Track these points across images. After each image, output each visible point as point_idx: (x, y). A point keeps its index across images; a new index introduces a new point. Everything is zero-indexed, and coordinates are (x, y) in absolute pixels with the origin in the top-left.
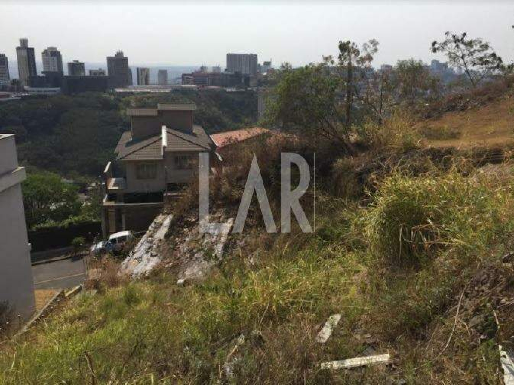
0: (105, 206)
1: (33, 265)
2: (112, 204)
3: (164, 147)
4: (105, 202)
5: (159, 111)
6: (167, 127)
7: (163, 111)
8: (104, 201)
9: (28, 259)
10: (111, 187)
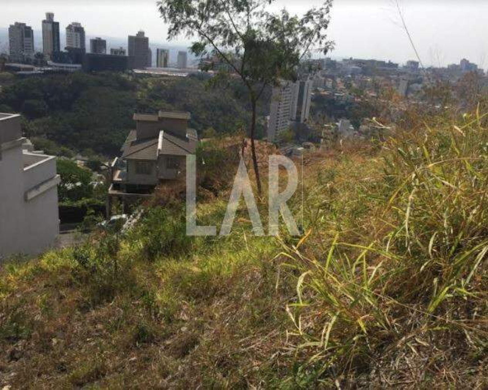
0: (110, 194)
1: (60, 233)
2: (115, 192)
3: (159, 150)
4: (110, 191)
5: (159, 118)
6: (164, 131)
7: (163, 118)
8: (110, 189)
9: (57, 228)
10: (116, 178)
